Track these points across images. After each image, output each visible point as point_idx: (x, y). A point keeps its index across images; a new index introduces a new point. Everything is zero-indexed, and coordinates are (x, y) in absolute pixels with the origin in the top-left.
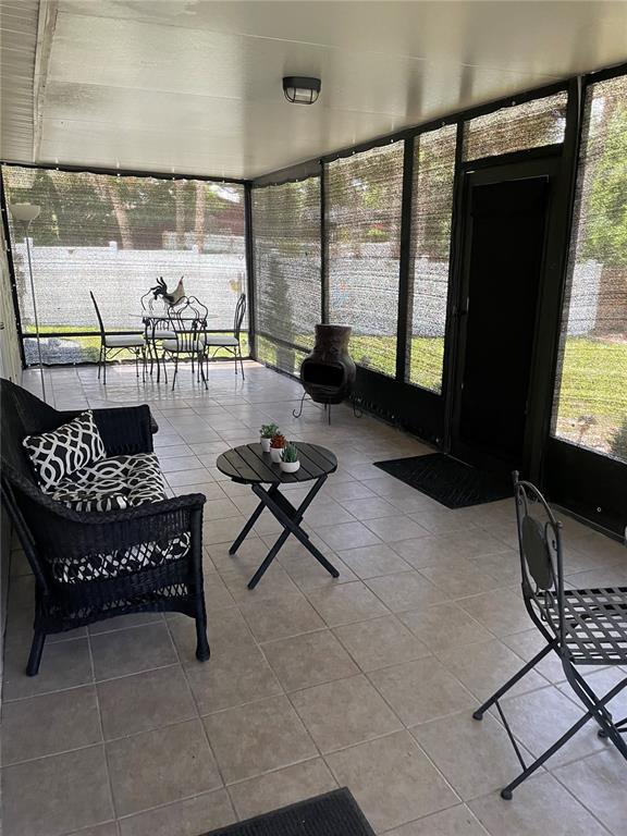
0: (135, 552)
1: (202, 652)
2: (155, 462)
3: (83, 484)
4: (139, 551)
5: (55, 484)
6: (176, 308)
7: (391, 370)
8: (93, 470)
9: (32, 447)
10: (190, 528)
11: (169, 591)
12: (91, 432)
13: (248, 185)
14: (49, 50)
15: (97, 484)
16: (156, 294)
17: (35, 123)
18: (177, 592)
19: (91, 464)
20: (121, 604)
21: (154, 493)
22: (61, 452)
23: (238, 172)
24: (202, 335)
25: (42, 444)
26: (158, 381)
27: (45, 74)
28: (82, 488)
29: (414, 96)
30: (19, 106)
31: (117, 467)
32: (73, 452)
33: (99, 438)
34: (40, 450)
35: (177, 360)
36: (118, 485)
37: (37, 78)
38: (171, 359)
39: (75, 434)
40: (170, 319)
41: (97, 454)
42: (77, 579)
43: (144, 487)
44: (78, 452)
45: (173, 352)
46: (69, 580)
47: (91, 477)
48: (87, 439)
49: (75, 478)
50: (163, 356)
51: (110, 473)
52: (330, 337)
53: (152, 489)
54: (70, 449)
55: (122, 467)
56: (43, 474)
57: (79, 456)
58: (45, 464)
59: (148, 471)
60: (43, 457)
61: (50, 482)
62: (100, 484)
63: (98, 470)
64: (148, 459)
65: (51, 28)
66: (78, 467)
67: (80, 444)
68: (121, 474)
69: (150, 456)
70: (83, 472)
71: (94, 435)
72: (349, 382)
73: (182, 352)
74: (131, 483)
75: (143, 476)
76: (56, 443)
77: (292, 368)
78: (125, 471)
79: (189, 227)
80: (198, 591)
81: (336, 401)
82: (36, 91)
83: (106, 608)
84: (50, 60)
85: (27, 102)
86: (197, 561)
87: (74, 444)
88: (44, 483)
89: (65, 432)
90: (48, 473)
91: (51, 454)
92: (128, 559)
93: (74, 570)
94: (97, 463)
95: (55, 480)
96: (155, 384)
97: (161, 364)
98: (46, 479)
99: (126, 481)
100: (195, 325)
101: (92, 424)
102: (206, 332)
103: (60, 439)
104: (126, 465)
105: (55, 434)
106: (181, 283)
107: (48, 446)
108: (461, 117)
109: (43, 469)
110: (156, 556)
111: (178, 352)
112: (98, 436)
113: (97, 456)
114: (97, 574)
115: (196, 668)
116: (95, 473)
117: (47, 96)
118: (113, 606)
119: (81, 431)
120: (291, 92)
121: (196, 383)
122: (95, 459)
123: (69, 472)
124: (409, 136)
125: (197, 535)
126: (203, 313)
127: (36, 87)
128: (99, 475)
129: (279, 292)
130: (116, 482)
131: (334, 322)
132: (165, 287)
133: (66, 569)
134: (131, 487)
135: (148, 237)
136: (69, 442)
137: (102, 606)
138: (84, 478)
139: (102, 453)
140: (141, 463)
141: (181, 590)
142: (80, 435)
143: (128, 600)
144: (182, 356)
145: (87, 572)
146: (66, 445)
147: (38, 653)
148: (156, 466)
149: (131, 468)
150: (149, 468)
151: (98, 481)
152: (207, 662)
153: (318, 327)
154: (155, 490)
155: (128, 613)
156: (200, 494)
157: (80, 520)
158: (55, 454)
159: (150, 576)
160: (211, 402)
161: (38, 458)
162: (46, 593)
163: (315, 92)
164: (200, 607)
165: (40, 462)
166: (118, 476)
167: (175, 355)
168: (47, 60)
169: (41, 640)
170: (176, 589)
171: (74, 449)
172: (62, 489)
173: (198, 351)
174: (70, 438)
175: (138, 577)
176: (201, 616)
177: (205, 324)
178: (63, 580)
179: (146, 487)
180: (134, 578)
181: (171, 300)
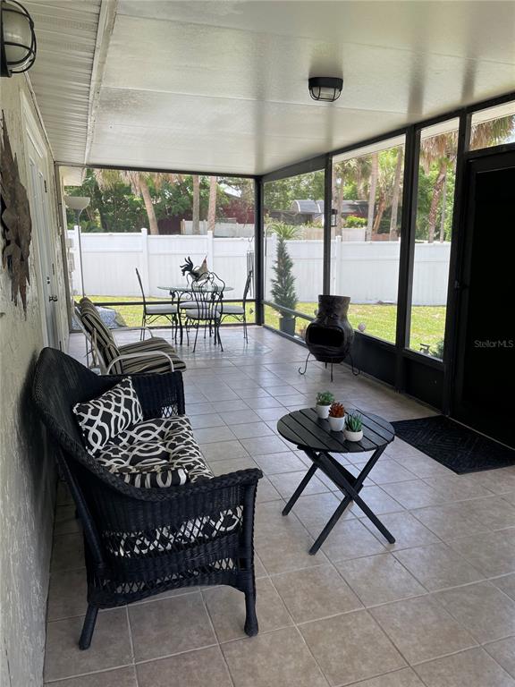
0: (190, 525)
1: (250, 627)
2: (188, 425)
3: (124, 447)
4: (194, 525)
5: (101, 448)
6: (199, 283)
8: (133, 433)
9: (81, 414)
10: (243, 502)
11: (220, 564)
12: (131, 397)
13: (259, 179)
14: (106, 56)
15: (138, 448)
16: (184, 271)
17: (89, 127)
18: (228, 566)
19: (131, 428)
20: (175, 577)
21: (194, 459)
22: (106, 417)
23: (251, 170)
24: (219, 304)
25: (90, 410)
26: (181, 344)
27: (100, 81)
28: (125, 452)
30: (75, 111)
31: (154, 430)
32: (117, 417)
33: (138, 403)
34: (89, 416)
35: (197, 326)
36: (157, 448)
37: (93, 84)
38: (193, 326)
39: (118, 400)
40: (193, 291)
41: (137, 417)
42: (132, 553)
43: (182, 451)
44: (121, 416)
45: (195, 319)
46: (125, 554)
47: (131, 440)
48: (128, 404)
49: (117, 441)
50: (186, 323)
51: (148, 435)
52: (331, 305)
53: (191, 455)
54: (114, 414)
55: (159, 429)
56: (90, 439)
57: (122, 421)
58: (93, 430)
59: (183, 435)
60: (91, 423)
61: (97, 446)
62: (141, 447)
63: (137, 433)
64: (181, 422)
65: (110, 29)
66: (120, 431)
67: (123, 409)
68: (158, 437)
69: (182, 419)
70: (124, 435)
71: (134, 400)
72: (348, 344)
73: (202, 319)
74: (169, 447)
75: (179, 440)
76: (102, 409)
77: (293, 334)
78: (162, 434)
79: (203, 217)
80: (250, 566)
81: (338, 361)
82: (91, 98)
83: (159, 581)
84: (105, 66)
86: (249, 535)
87: (117, 409)
88: (91, 448)
89: (109, 398)
90: (95, 438)
91: (98, 419)
92: (183, 533)
93: (130, 545)
94: (136, 425)
95: (101, 445)
96: (179, 346)
97: (184, 330)
98: (93, 443)
99: (164, 445)
100: (213, 297)
101: (132, 390)
102: (222, 301)
103: (106, 405)
104: (161, 428)
105: (101, 401)
106: (205, 262)
107: (95, 412)
108: (464, 113)
109: (91, 434)
110: (208, 529)
111: (199, 319)
112: (137, 401)
113: (136, 419)
114: (152, 548)
115: (247, 644)
116: (134, 436)
117: (101, 102)
118: (167, 579)
119: (123, 396)
120: (316, 91)
121: (213, 345)
122: (135, 422)
123: (113, 436)
124: (412, 131)
125: (250, 510)
126: (220, 285)
127: (92, 93)
128: (138, 437)
129: (284, 265)
130: (155, 446)
131: (333, 293)
132: (191, 265)
133: (122, 543)
134: (171, 451)
135: (169, 225)
136: (113, 408)
137: (156, 581)
138: (125, 441)
139: (141, 417)
140: (175, 426)
142: (123, 401)
143: (181, 574)
144: (202, 323)
145: (142, 546)
146: (111, 411)
147: (91, 626)
148: (189, 428)
149: (167, 430)
150: (183, 432)
151: (139, 445)
152: (253, 637)
153: (320, 296)
154: (194, 456)
155: (179, 587)
156: (256, 469)
157: (143, 498)
158: (102, 420)
159: (202, 551)
160: (225, 362)
161: (86, 424)
162: (101, 566)
163: (337, 91)
164: (251, 581)
165: (88, 427)
166: (155, 439)
167: (197, 321)
168: (102, 67)
169: (93, 614)
170: (227, 563)
171: (117, 414)
172: (107, 452)
173: (215, 319)
174: (114, 404)
175: (192, 551)
176: (251, 591)
177: (222, 296)
178: (119, 553)
179: (185, 452)
180: (188, 553)
181: (196, 276)
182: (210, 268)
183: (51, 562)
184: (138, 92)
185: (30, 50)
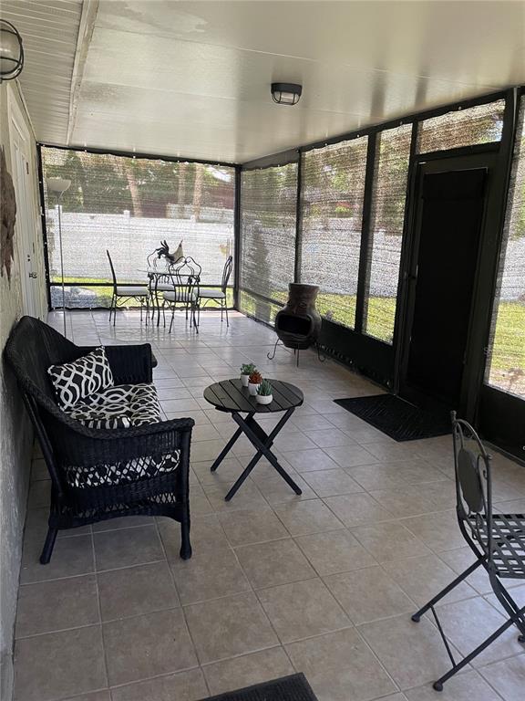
0: (134, 464)
1: (185, 552)
2: (153, 391)
3: (94, 407)
4: (138, 463)
5: (72, 405)
6: (176, 266)
7: (350, 323)
8: (103, 396)
9: (55, 374)
10: (180, 447)
11: (161, 498)
12: (102, 364)
13: (239, 168)
14: (86, 57)
15: (105, 407)
16: (160, 254)
17: (71, 114)
18: (167, 500)
19: (101, 391)
20: (121, 507)
21: (151, 417)
22: (78, 379)
23: (231, 157)
24: (196, 288)
25: (63, 372)
26: (158, 325)
27: (81, 76)
28: (93, 410)
29: (378, 100)
31: (122, 394)
32: (88, 380)
33: (109, 370)
34: (61, 377)
35: (174, 308)
36: (123, 408)
37: (74, 79)
38: (170, 308)
39: (90, 365)
40: (170, 274)
41: (107, 383)
42: (86, 485)
43: (144, 411)
44: (91, 380)
45: (171, 301)
46: (80, 485)
47: (101, 401)
48: (99, 370)
49: (88, 401)
50: (163, 305)
51: (116, 398)
52: (301, 294)
53: (150, 413)
54: (85, 377)
55: (127, 394)
56: (62, 397)
57: (92, 384)
58: (65, 389)
59: (147, 398)
60: (63, 383)
61: (68, 404)
62: (108, 407)
63: (107, 396)
64: (148, 388)
65: (88, 39)
66: (90, 392)
67: (94, 374)
68: (125, 400)
69: (149, 386)
70: (95, 397)
71: (105, 367)
72: (315, 331)
73: (178, 301)
74: (133, 408)
75: (143, 402)
76: (74, 372)
77: (268, 319)
78: (129, 398)
79: (188, 200)
80: (185, 501)
81: (303, 346)
82: (72, 88)
83: (108, 510)
84: (85, 65)
85: (65, 97)
86: (185, 475)
87: (89, 373)
88: (63, 405)
89: (82, 363)
90: (66, 396)
91: (70, 380)
92: (128, 470)
93: (84, 477)
94: (106, 390)
95: (72, 403)
96: (155, 327)
97: (161, 311)
98: (64, 401)
99: (129, 406)
100: (190, 281)
101: (104, 358)
102: (199, 286)
103: (78, 369)
104: (130, 393)
105: (74, 365)
106: (180, 246)
107: (68, 374)
108: (416, 118)
109: (63, 393)
110: (151, 469)
111: (175, 302)
112: (108, 367)
113: (107, 384)
114: (102, 481)
115: (180, 564)
116: (104, 398)
117: (81, 93)
118: (114, 508)
119: (95, 363)
120: (277, 95)
121: (189, 327)
122: (105, 386)
123: (84, 396)
124: (373, 132)
125: (186, 453)
126: (197, 271)
127: (73, 85)
128: (107, 400)
129: (260, 255)
130: (121, 406)
131: (304, 282)
132: (167, 248)
133: (78, 476)
135: (154, 208)
136: (84, 372)
137: (105, 508)
138: (95, 402)
139: (111, 382)
140: (142, 391)
141: (170, 498)
142: (94, 367)
143: (127, 504)
144: (178, 305)
145: (94, 479)
146: (83, 374)
147: (51, 545)
148: (154, 394)
149: (134, 395)
150: (148, 396)
151: (106, 405)
152: (188, 560)
153: (291, 285)
154: (152, 414)
155: (126, 515)
156: (190, 418)
157: (92, 435)
158: (73, 381)
159: (145, 485)
160: (201, 344)
161: (59, 384)
162: (60, 495)
163: (297, 96)
164: (185, 513)
165: (61, 387)
166: (123, 401)
167: (173, 304)
168: (83, 65)
169: (53, 534)
170: (167, 497)
171: (88, 377)
172: (77, 410)
173: (191, 302)
174: (85, 368)
175: (136, 485)
176: (186, 521)
177: (198, 280)
178: (75, 485)
179: (146, 411)
180: (133, 486)
181: (171, 259)
182: (185, 253)
183: (28, 501)
184: (117, 86)
185: (19, 62)
